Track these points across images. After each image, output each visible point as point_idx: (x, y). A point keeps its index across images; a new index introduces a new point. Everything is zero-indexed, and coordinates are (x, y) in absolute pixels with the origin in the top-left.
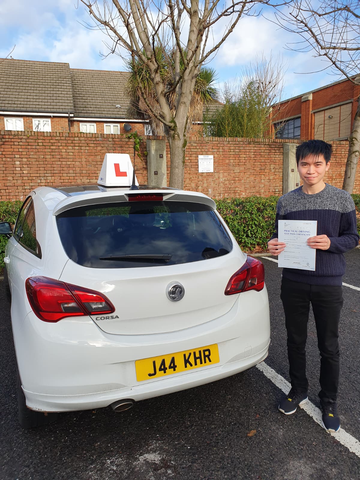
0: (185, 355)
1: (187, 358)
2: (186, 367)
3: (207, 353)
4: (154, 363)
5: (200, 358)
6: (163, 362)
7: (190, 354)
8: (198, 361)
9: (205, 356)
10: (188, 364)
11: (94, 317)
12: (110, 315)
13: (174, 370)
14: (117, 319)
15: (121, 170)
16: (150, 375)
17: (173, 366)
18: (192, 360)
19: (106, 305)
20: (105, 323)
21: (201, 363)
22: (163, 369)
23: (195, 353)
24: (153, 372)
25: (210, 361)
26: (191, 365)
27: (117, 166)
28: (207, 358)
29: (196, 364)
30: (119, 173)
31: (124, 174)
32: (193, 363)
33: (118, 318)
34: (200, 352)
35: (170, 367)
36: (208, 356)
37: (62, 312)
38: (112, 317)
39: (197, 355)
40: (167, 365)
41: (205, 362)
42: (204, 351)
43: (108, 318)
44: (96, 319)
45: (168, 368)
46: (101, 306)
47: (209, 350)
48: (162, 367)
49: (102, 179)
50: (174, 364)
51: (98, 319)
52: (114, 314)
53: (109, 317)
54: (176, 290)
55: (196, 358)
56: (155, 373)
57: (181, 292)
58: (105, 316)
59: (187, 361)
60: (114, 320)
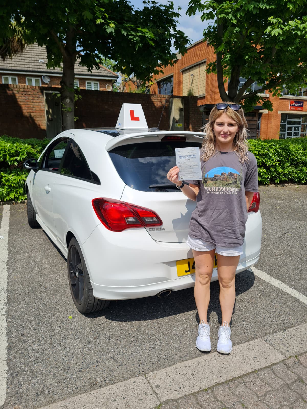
4: (189, 263)
11: (148, 228)
12: (159, 227)
14: (163, 231)
15: (136, 116)
16: (186, 272)
19: (156, 220)
20: (155, 232)
27: (132, 112)
30: (134, 118)
31: (137, 119)
33: (164, 230)
38: (160, 229)
43: (158, 230)
44: (149, 230)
46: (152, 220)
49: (119, 124)
51: (151, 229)
52: (162, 227)
53: (158, 228)
56: (190, 271)
58: (155, 227)
60: (161, 231)
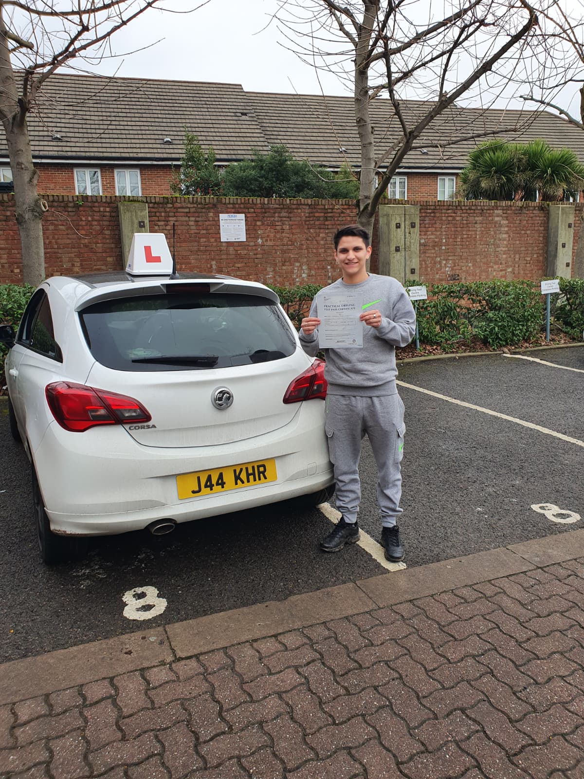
0: (235, 471)
1: (237, 474)
2: (236, 484)
3: (262, 469)
4: (199, 478)
5: (254, 474)
6: (209, 478)
7: (241, 470)
8: (251, 477)
9: (259, 473)
10: (239, 481)
11: (127, 427)
12: (145, 424)
13: (223, 487)
14: (153, 429)
15: (153, 255)
16: (194, 492)
17: (221, 483)
18: (243, 476)
19: (140, 413)
20: (138, 433)
21: (255, 480)
22: (209, 485)
23: (247, 469)
24: (197, 489)
25: (265, 478)
26: (243, 482)
27: (148, 249)
28: (261, 475)
29: (248, 481)
30: (151, 258)
31: (158, 259)
32: (245, 480)
33: (155, 427)
34: (253, 468)
35: (218, 484)
36: (263, 473)
37: (90, 420)
38: (148, 427)
39: (250, 471)
40: (214, 481)
41: (260, 479)
42: (259, 467)
43: (144, 428)
44: (130, 429)
45: (215, 485)
46: (134, 414)
47: (264, 466)
48: (208, 484)
49: (130, 266)
50: (222, 480)
51: (132, 428)
52: (150, 423)
53: (144, 426)
54: (223, 396)
55: (248, 475)
56: (199, 491)
57: (228, 398)
58: (140, 425)
59: (237, 478)
60: (150, 429)
